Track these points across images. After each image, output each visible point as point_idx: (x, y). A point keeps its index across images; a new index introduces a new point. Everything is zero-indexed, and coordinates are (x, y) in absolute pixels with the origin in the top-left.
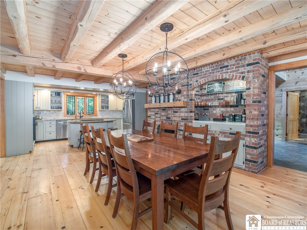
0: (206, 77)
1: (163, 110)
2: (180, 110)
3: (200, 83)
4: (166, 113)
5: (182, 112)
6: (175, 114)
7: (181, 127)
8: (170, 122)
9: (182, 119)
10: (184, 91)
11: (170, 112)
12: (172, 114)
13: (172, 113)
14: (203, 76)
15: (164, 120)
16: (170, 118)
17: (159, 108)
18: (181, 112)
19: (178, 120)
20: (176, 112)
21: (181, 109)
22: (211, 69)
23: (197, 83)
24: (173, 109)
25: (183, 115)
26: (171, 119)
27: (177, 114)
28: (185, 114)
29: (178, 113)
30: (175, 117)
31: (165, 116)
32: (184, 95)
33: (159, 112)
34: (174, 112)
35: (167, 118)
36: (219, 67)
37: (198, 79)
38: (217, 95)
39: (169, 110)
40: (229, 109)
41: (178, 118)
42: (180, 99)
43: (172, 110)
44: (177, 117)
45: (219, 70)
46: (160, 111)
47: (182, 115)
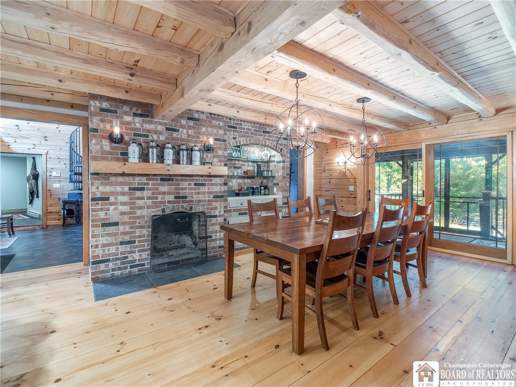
0: (247, 137)
1: (162, 180)
2: (211, 180)
3: (240, 143)
4: (173, 187)
5: (216, 185)
6: (199, 189)
7: (213, 211)
8: (186, 204)
9: (215, 197)
10: (220, 149)
11: (185, 185)
12: (192, 189)
13: (193, 186)
14: (243, 134)
15: (169, 202)
16: (186, 197)
17: (148, 175)
18: (212, 185)
19: (207, 199)
20: (203, 185)
21: (213, 178)
22: (253, 129)
23: (235, 141)
24: (194, 178)
25: (216, 189)
26: (189, 199)
27: (205, 189)
28: (220, 188)
29: (206, 187)
30: (198, 193)
31: (169, 193)
32: (218, 156)
33: (148, 184)
34: (195, 184)
35: (176, 198)
36: (262, 130)
37: (237, 136)
38: (233, 161)
39: (182, 180)
40: (246, 181)
41: (206, 195)
42: (211, 161)
43: (193, 180)
44: (204, 193)
45: (262, 133)
46: (150, 182)
47: (214, 190)
